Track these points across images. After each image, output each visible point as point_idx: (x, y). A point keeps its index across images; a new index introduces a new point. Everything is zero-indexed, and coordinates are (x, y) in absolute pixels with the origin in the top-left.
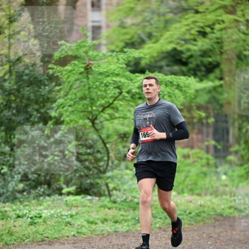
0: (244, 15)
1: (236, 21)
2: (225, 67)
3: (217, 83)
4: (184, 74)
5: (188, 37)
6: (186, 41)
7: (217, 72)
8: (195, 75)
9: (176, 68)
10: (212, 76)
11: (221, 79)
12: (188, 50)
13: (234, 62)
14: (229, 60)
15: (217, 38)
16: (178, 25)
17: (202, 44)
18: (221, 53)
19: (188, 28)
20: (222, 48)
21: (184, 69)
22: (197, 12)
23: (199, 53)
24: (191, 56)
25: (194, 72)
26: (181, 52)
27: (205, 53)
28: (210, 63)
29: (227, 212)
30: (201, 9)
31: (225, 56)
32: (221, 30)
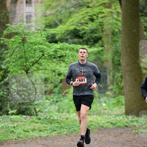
0: (116, 9)
1: (111, 12)
2: (105, 39)
3: (100, 49)
4: (80, 44)
5: (83, 21)
6: (82, 24)
7: (100, 42)
8: (87, 44)
9: (76, 40)
10: (97, 45)
11: (102, 46)
12: (83, 29)
13: (110, 36)
14: (107, 35)
15: (100, 22)
16: (77, 15)
17: (91, 26)
18: (103, 31)
19: (83, 16)
20: (103, 28)
21: (81, 40)
22: (88, 7)
23: (89, 31)
24: (85, 33)
25: (87, 42)
26: (79, 31)
27: (93, 31)
28: (96, 37)
29: (106, 125)
30: (90, 5)
31: (104, 33)
32: (102, 17)
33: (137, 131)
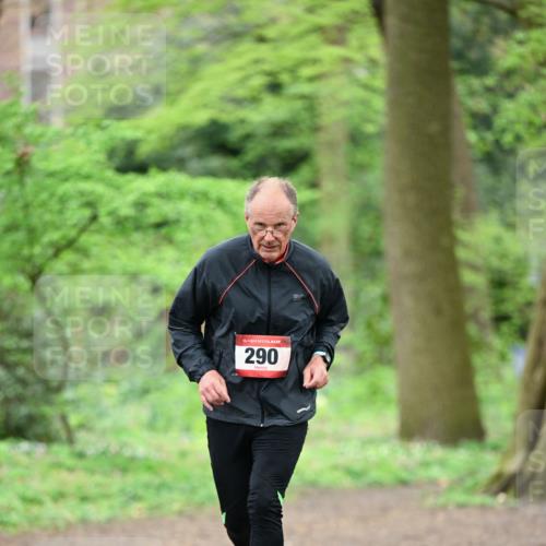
1: (347, 61)
2: (323, 160)
5: (241, 92)
6: (238, 102)
7: (305, 172)
9: (216, 162)
11: (314, 185)
13: (344, 147)
17: (271, 110)
18: (316, 129)
21: (234, 163)
22: (262, 40)
23: (263, 130)
28: (290, 152)
30: (270, 32)
32: (312, 79)
33: (441, 500)
